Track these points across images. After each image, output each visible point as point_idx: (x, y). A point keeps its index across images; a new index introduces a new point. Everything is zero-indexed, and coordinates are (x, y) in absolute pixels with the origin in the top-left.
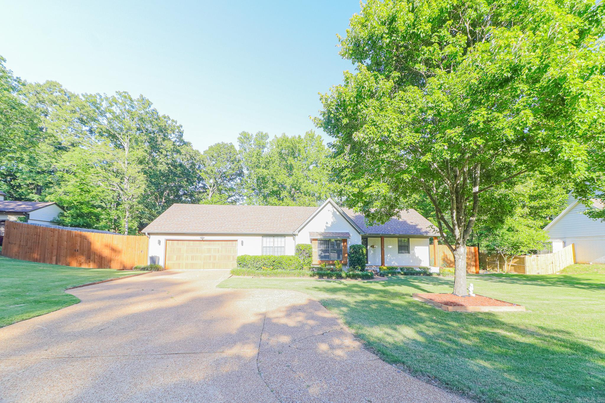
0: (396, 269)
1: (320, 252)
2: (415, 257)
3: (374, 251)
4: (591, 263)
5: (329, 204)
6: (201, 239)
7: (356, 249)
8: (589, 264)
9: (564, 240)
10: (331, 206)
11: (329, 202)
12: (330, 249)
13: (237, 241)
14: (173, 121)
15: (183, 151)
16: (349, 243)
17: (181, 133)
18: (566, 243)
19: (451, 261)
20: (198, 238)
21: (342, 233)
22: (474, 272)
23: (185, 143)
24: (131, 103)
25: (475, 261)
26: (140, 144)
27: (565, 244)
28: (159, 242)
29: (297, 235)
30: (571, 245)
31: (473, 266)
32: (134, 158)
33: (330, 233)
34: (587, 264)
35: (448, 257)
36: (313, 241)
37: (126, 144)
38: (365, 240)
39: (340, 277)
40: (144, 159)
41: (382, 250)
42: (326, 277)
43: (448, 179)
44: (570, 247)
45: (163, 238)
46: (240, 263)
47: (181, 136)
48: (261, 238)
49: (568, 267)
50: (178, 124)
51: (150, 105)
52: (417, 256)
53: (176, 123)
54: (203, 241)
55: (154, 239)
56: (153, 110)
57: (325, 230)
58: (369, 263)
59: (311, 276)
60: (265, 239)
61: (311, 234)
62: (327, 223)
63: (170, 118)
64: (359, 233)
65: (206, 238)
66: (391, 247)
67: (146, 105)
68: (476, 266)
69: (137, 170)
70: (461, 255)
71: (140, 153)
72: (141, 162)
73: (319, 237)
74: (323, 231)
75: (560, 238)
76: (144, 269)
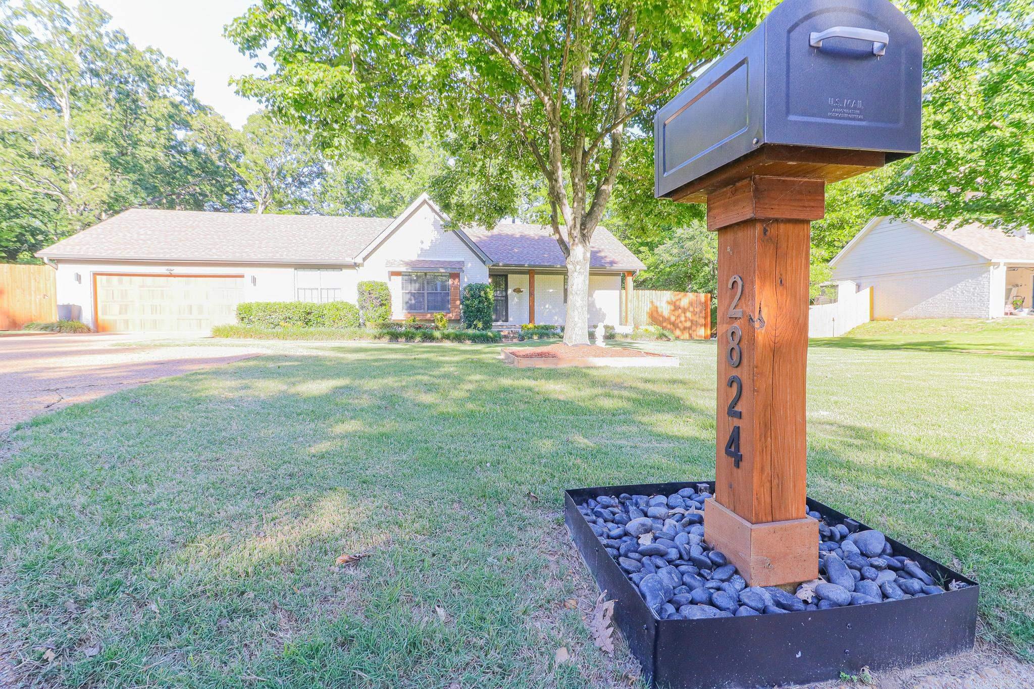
0: (553, 327)
1: (408, 296)
2: (594, 310)
3: (520, 299)
4: (896, 319)
5: (426, 205)
6: (168, 273)
7: (476, 292)
8: (892, 320)
9: (858, 281)
10: (430, 210)
11: (425, 202)
12: (426, 292)
13: (242, 276)
14: (169, 59)
15: (196, 124)
16: (465, 280)
17: (188, 85)
18: (861, 288)
19: (663, 317)
20: (162, 270)
21: (450, 262)
22: (702, 337)
23: (202, 108)
24: (62, 12)
25: (706, 318)
26: (92, 101)
27: (859, 288)
28: (79, 278)
29: (362, 265)
30: (868, 290)
31: (701, 326)
32: (81, 129)
33: (426, 262)
34: (889, 320)
35: (660, 310)
36: (393, 277)
37: (63, 100)
38: (500, 277)
39: (430, 338)
40: (106, 132)
41: (532, 294)
42: (404, 340)
43: (545, 94)
44: (866, 293)
45: (86, 271)
46: (242, 316)
47: (190, 92)
48: (291, 271)
49: (858, 327)
50: (180, 68)
51: (104, 18)
52: (598, 307)
53: (177, 64)
54: (171, 276)
55: (66, 271)
56: (117, 32)
57: (418, 256)
58: (510, 319)
59: (375, 337)
60: (301, 273)
61: (389, 263)
62: (422, 242)
63: (163, 53)
64: (484, 262)
65: (178, 270)
66: (551, 290)
67: (96, 20)
68: (705, 326)
69: (91, 153)
70: (577, 263)
71: (95, 119)
72: (99, 139)
73: (403, 269)
74: (414, 258)
75: (853, 279)
76: (46, 328)
